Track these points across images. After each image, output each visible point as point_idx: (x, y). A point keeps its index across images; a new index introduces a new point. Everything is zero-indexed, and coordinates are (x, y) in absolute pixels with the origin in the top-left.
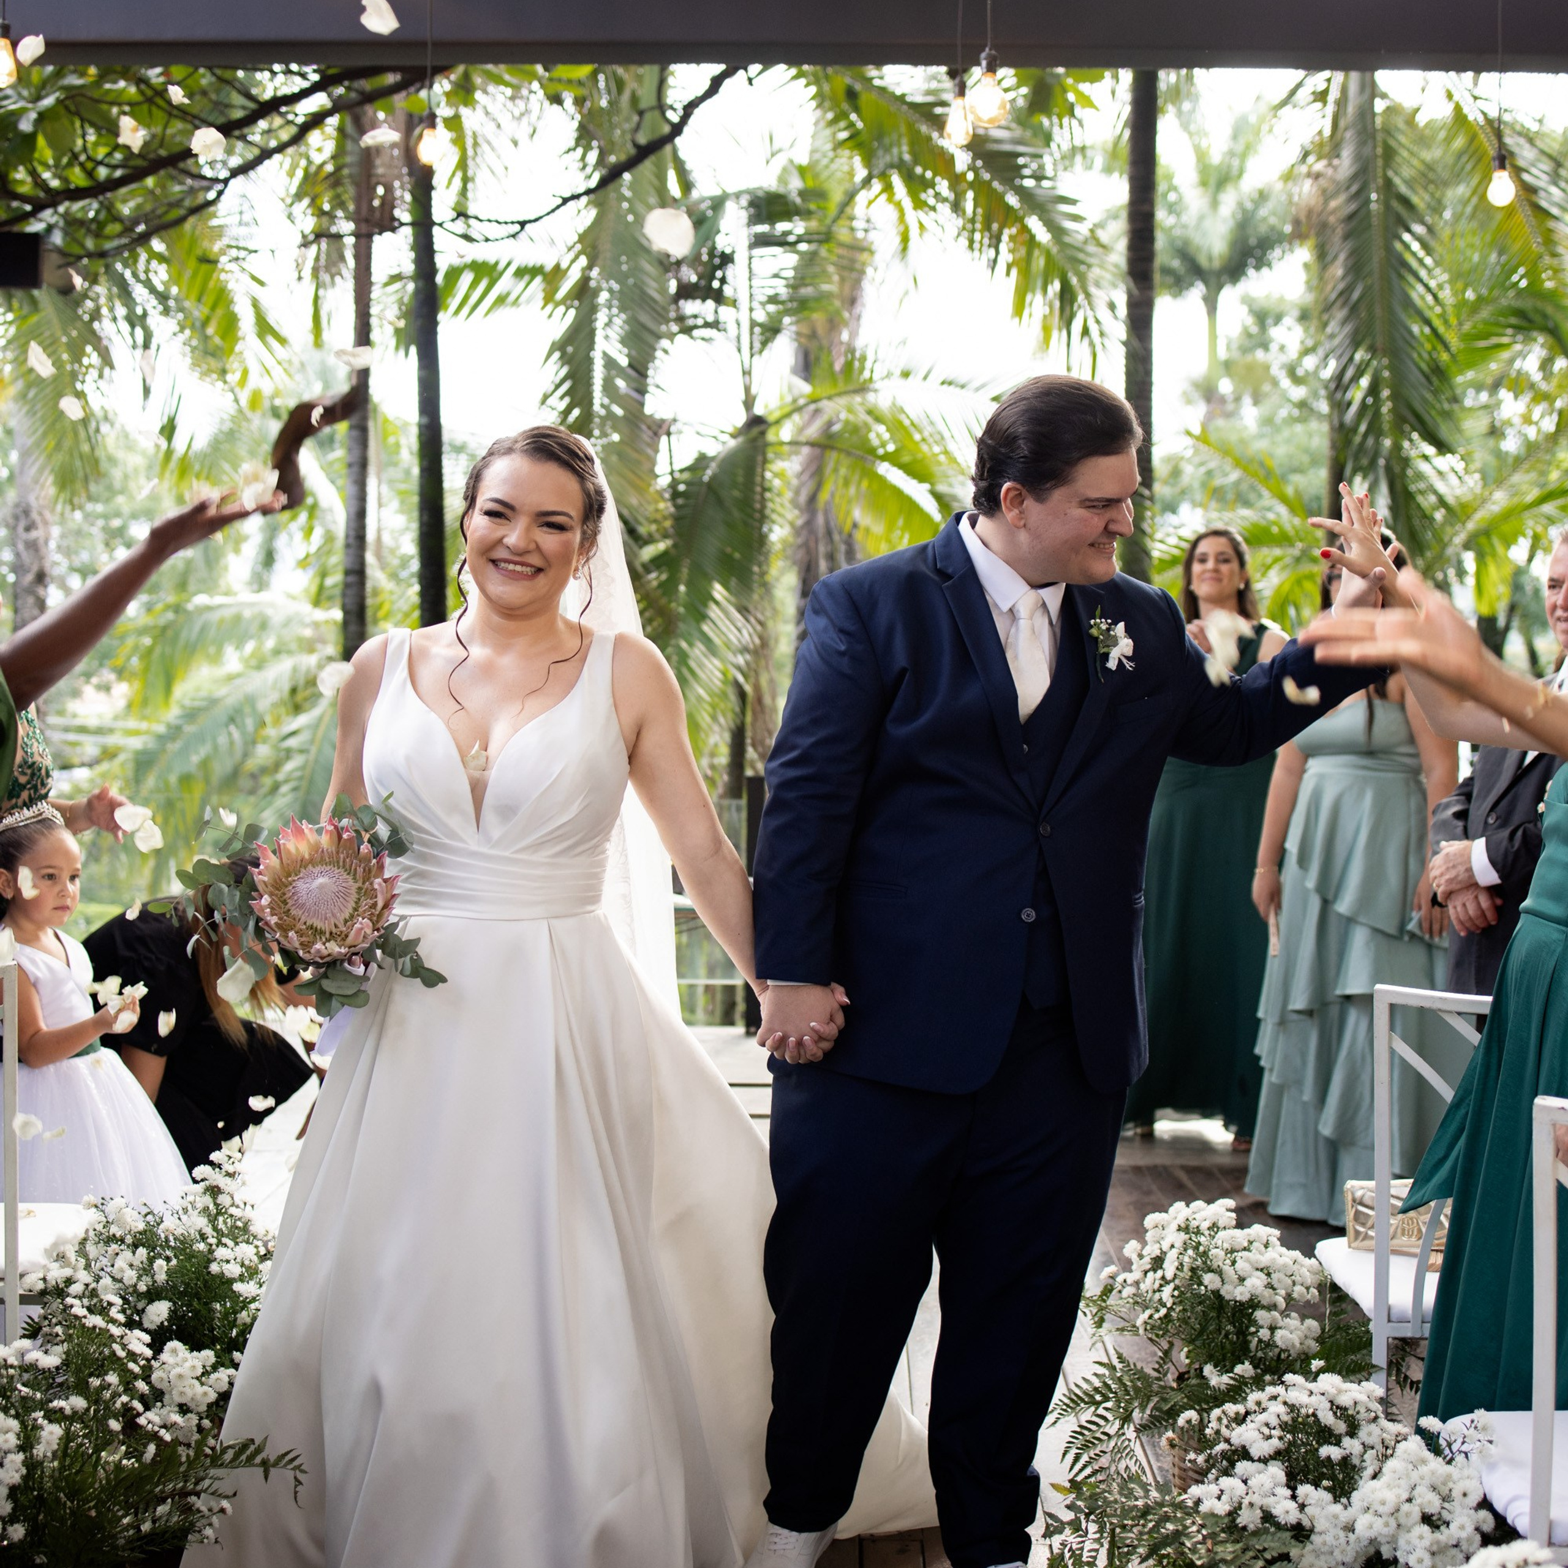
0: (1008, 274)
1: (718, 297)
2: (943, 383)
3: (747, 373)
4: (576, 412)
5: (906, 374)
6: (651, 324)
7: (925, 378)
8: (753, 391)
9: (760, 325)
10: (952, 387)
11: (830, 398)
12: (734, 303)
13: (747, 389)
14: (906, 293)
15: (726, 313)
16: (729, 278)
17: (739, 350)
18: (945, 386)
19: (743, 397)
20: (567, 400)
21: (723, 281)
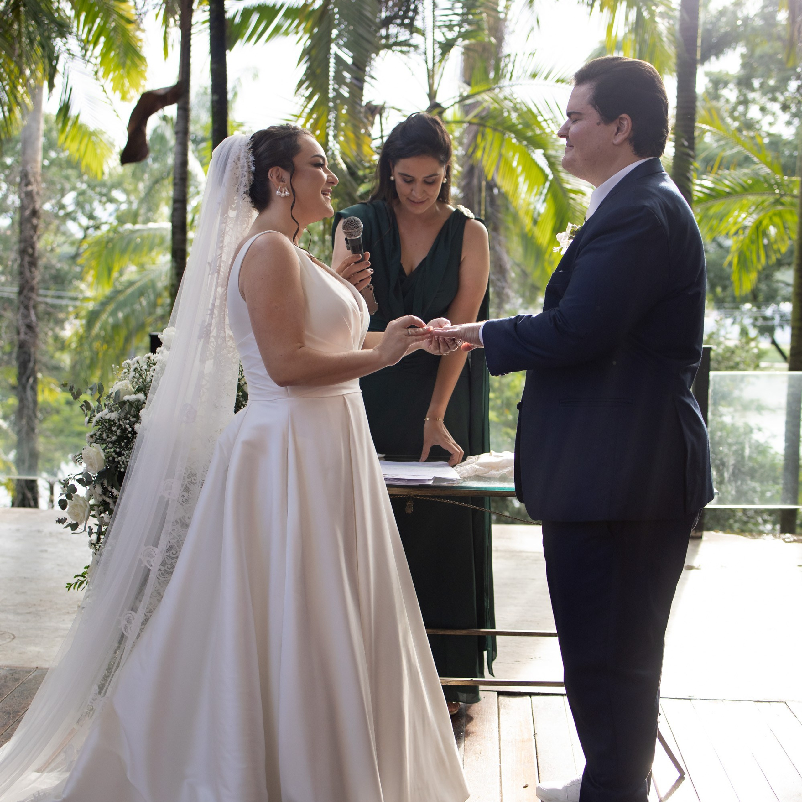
0: (601, 10)
1: (412, 28)
2: (558, 81)
3: (431, 75)
4: (316, 98)
5: (534, 76)
6: (366, 35)
7: (546, 78)
8: (435, 87)
9: (439, 43)
10: (564, 84)
11: (484, 91)
12: (423, 33)
13: (431, 86)
14: (532, 29)
15: (417, 39)
16: (420, 9)
17: (426, 62)
18: (559, 83)
19: (427, 90)
20: (310, 90)
21: (415, 11)
